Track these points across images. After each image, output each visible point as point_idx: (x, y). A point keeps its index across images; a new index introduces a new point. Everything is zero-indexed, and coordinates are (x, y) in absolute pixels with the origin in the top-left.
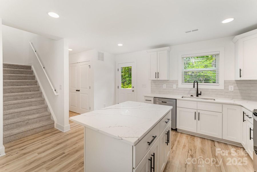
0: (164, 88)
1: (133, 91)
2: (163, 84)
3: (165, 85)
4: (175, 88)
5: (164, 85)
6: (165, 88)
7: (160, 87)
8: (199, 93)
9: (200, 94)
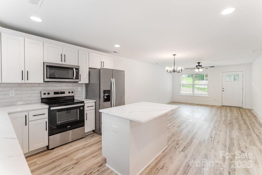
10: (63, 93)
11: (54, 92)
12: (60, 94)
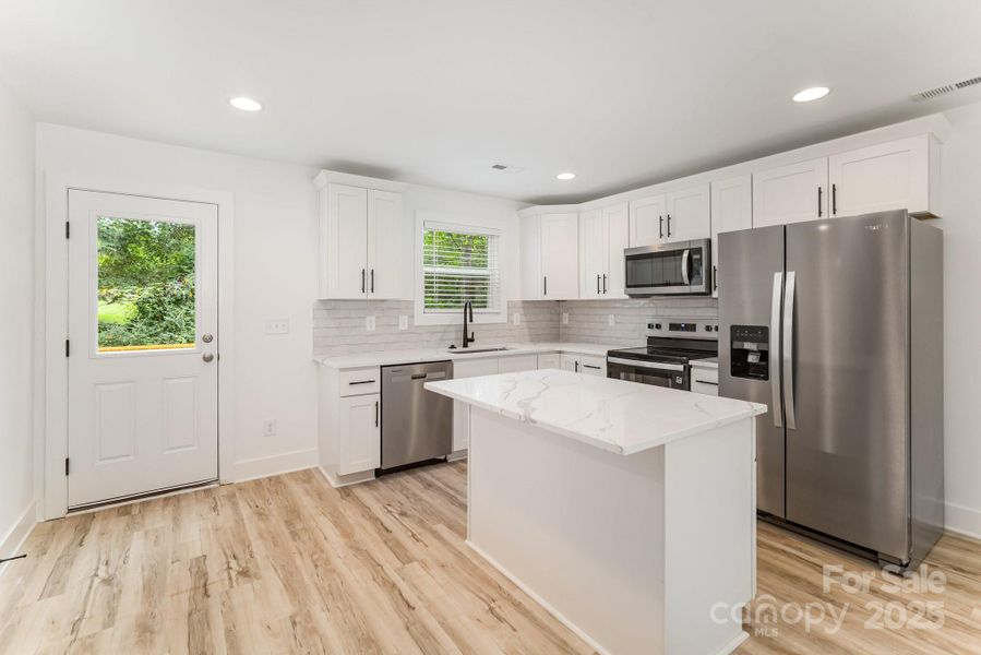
0: (368, 329)
1: (208, 359)
2: (364, 318)
3: (374, 318)
4: (406, 327)
5: (368, 318)
6: (374, 329)
7: (355, 327)
8: (470, 336)
9: (472, 340)
10: (692, 327)
11: (671, 325)
12: (683, 329)
